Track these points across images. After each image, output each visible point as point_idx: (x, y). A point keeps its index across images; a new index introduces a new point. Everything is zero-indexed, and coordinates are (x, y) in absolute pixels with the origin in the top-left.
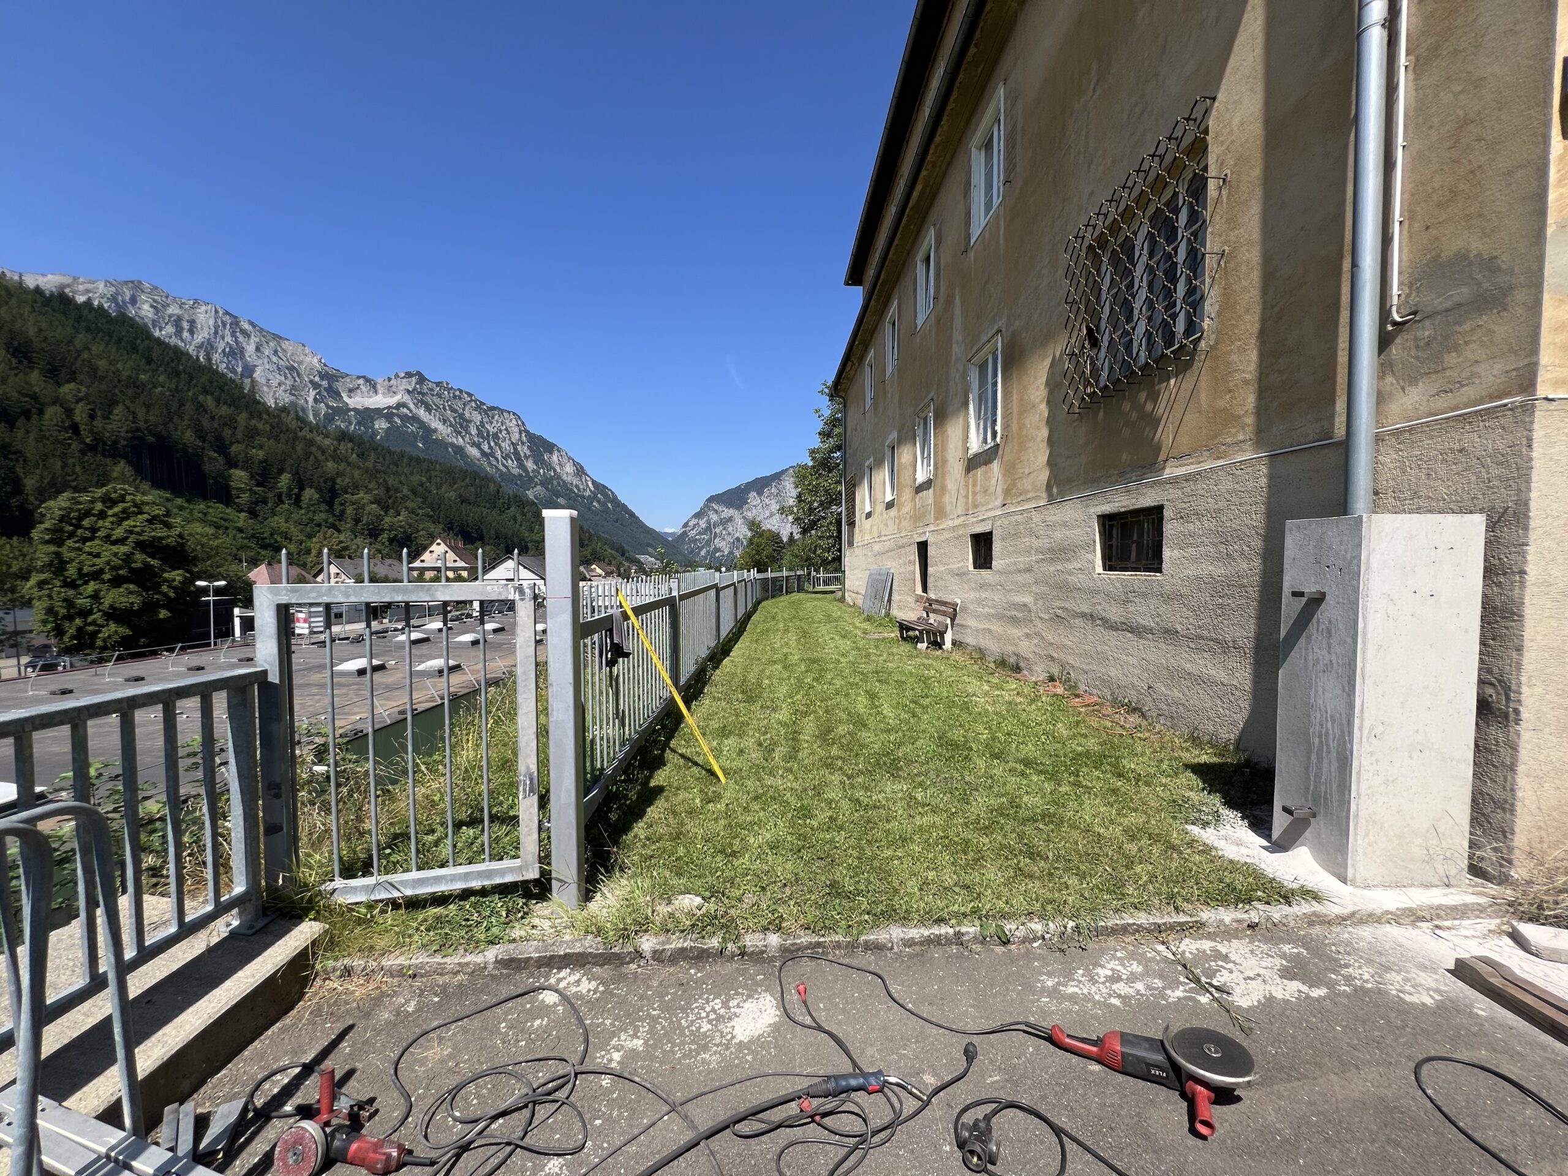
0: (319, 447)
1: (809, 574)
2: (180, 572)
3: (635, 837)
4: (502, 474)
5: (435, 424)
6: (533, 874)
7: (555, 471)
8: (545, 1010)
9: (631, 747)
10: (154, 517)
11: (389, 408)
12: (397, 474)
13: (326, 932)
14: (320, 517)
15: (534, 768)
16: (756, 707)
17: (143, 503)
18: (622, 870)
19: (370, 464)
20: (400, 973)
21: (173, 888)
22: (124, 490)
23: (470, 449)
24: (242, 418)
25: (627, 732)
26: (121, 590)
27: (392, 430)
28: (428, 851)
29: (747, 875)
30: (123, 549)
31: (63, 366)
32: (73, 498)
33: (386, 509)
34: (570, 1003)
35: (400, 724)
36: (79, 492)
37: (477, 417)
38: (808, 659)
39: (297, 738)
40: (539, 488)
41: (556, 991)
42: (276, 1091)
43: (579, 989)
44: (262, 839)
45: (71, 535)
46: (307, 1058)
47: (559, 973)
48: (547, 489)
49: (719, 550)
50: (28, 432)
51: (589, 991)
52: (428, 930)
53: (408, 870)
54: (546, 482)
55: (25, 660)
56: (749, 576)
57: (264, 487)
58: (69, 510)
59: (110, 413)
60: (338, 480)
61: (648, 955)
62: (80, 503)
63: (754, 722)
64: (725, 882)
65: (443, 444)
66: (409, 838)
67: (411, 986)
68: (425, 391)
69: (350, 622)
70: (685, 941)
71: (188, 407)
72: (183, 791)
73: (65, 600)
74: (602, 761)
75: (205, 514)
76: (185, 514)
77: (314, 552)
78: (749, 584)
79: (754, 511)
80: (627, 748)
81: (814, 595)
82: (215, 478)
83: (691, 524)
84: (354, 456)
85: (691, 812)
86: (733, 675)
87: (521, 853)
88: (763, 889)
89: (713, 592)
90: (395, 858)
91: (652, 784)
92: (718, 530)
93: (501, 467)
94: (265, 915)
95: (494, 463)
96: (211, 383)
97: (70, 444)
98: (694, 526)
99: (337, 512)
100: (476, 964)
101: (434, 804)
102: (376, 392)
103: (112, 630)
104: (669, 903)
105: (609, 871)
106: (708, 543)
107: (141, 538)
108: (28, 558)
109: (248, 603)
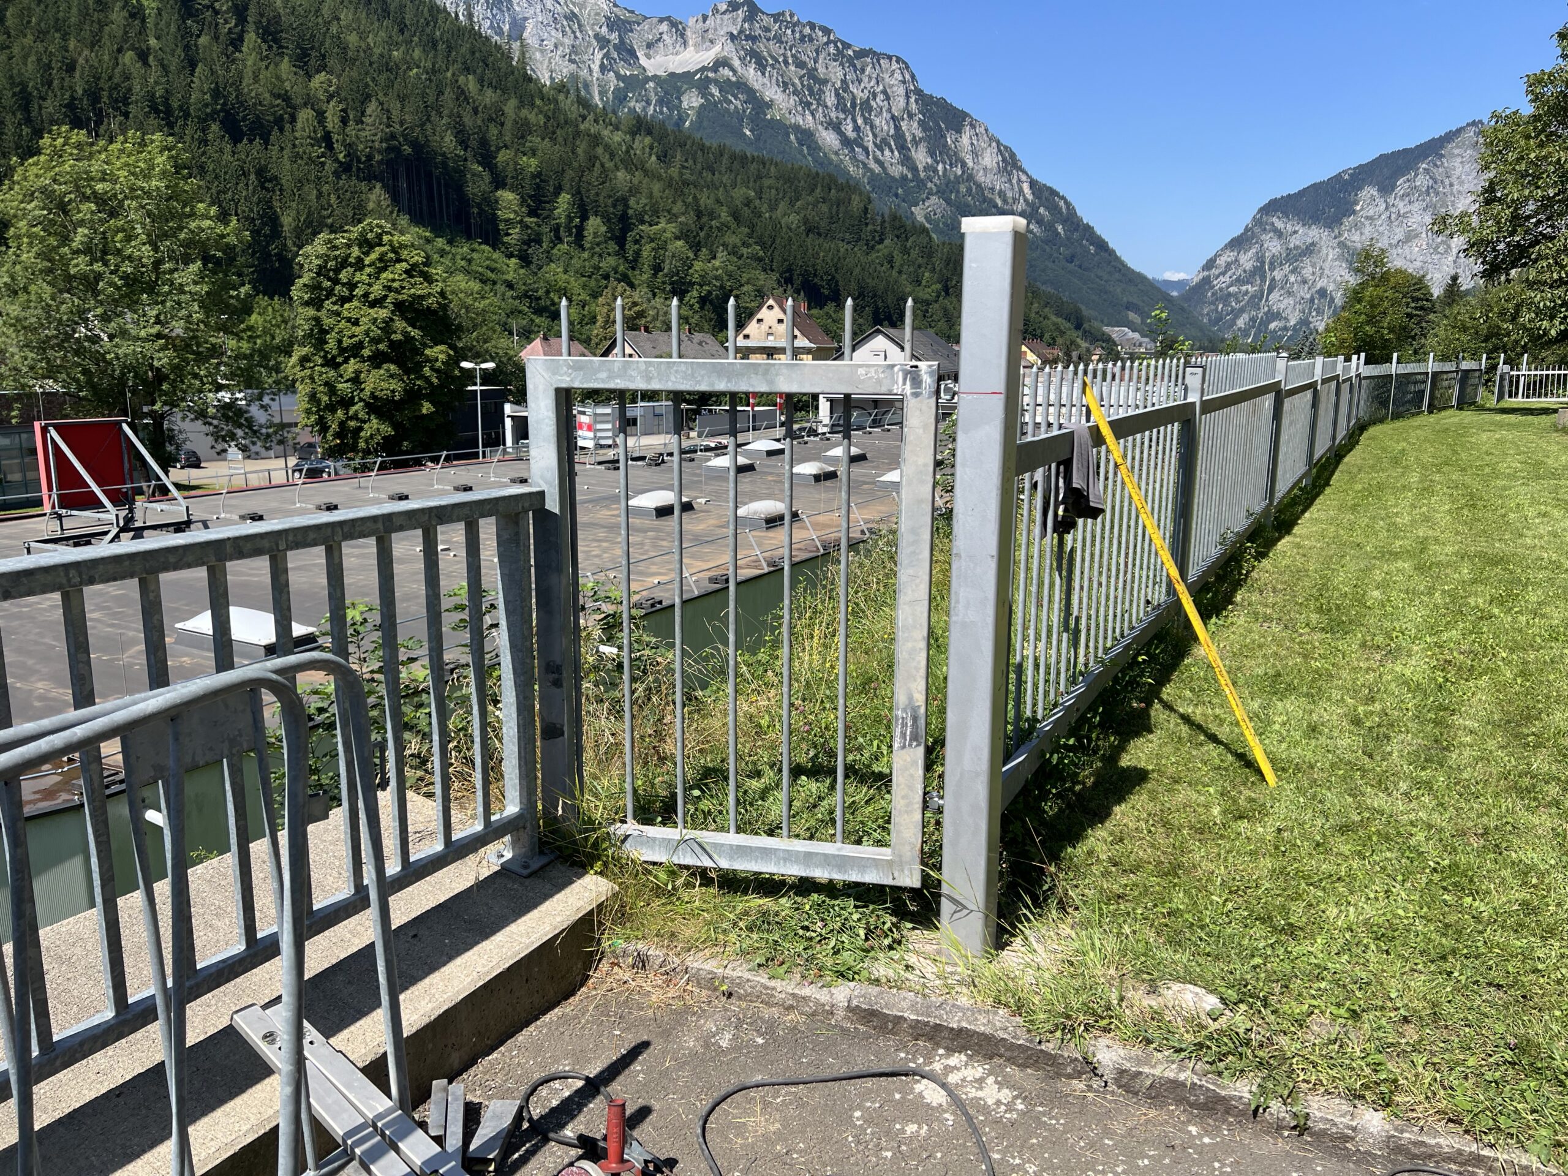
0: (607, 147)
1: (1494, 367)
2: (443, 347)
3: (1090, 853)
4: (873, 178)
5: (771, 92)
6: (911, 879)
7: (964, 164)
8: (923, 1112)
9: (1088, 687)
10: (414, 266)
11: (703, 69)
12: (712, 186)
13: (615, 895)
14: (609, 263)
15: (920, 699)
16: (1351, 644)
17: (402, 246)
18: (1062, 907)
19: (674, 172)
20: (710, 983)
21: (438, 789)
22: (381, 227)
23: (824, 133)
24: (510, 107)
25: (1081, 659)
26: (382, 372)
27: (708, 109)
28: (751, 804)
29: (1319, 978)
30: (383, 313)
31: (312, 48)
32: (330, 241)
33: (696, 247)
34: (966, 1114)
35: (719, 595)
36: (335, 232)
37: (836, 73)
38: (1481, 555)
39: (581, 602)
40: (934, 199)
41: (944, 1086)
42: (555, 1103)
43: (980, 1094)
44: (538, 744)
45: (330, 293)
46: (593, 1071)
47: (948, 1056)
48: (948, 201)
49: (1277, 316)
50: (282, 149)
51: (998, 1103)
52: (750, 929)
53: (722, 829)
54: (947, 189)
55: (292, 461)
56: (1346, 370)
57: (538, 216)
58: (326, 258)
59: (363, 114)
60: (632, 202)
61: (1109, 1076)
62: (336, 248)
63: (1344, 674)
64: (1267, 980)
65: (781, 128)
66: (726, 779)
67: (726, 1010)
68: (758, 32)
69: (647, 433)
70: (1182, 1069)
71: (448, 95)
72: (448, 657)
73: (326, 384)
74: (1034, 705)
75: (470, 261)
76: (447, 261)
77: (600, 320)
78: (1346, 387)
79: (1368, 230)
80: (1080, 688)
81: (1499, 417)
82: (479, 205)
83: (1222, 261)
84: (654, 158)
85: (1201, 830)
86: (1300, 573)
87: (893, 838)
88: (1355, 1015)
89: (1267, 402)
90: (705, 804)
91: (1125, 761)
92: (1278, 274)
93: (873, 165)
94: (541, 853)
95: (862, 157)
96: (473, 53)
97: (323, 164)
98: (1228, 265)
99: (630, 255)
100: (817, 1002)
101: (760, 731)
102: (685, 43)
103: (375, 428)
104: (1153, 991)
105: (1039, 903)
106: (1255, 300)
107: (400, 297)
108: (290, 324)
109: (521, 398)
